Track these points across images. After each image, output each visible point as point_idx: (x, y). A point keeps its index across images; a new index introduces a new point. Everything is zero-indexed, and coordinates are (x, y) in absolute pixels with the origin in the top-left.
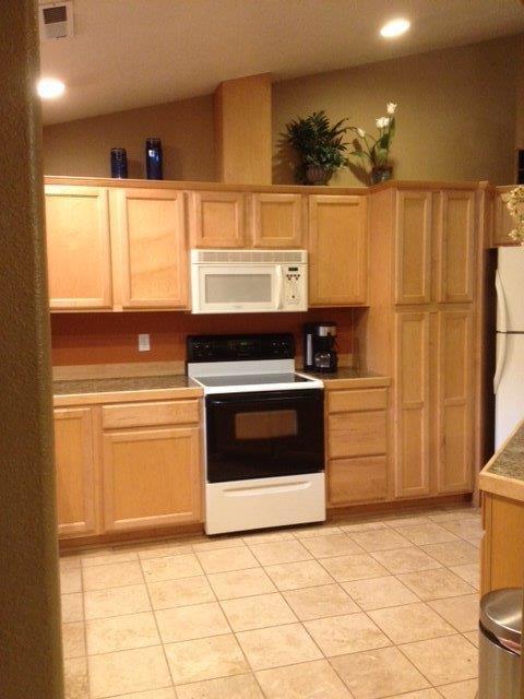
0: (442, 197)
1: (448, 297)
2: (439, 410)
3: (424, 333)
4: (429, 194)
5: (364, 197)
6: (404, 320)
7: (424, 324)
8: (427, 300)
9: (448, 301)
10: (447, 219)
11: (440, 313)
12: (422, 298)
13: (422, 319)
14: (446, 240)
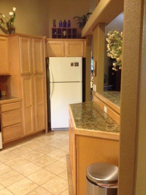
0: (33, 40)
1: (36, 72)
2: (36, 107)
3: (30, 83)
4: (29, 39)
5: (7, 38)
6: (24, 79)
7: (30, 81)
8: (31, 73)
9: (37, 73)
10: (35, 47)
11: (34, 77)
12: (29, 72)
13: (30, 79)
14: (35, 54)
